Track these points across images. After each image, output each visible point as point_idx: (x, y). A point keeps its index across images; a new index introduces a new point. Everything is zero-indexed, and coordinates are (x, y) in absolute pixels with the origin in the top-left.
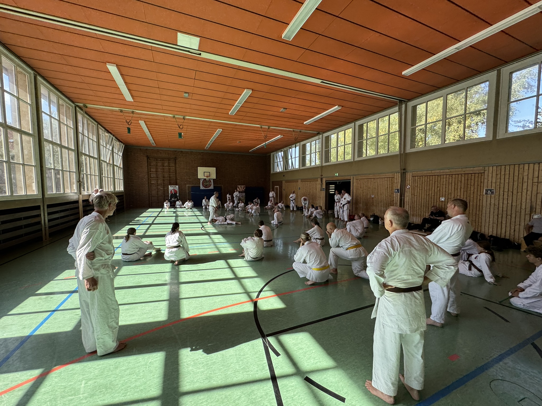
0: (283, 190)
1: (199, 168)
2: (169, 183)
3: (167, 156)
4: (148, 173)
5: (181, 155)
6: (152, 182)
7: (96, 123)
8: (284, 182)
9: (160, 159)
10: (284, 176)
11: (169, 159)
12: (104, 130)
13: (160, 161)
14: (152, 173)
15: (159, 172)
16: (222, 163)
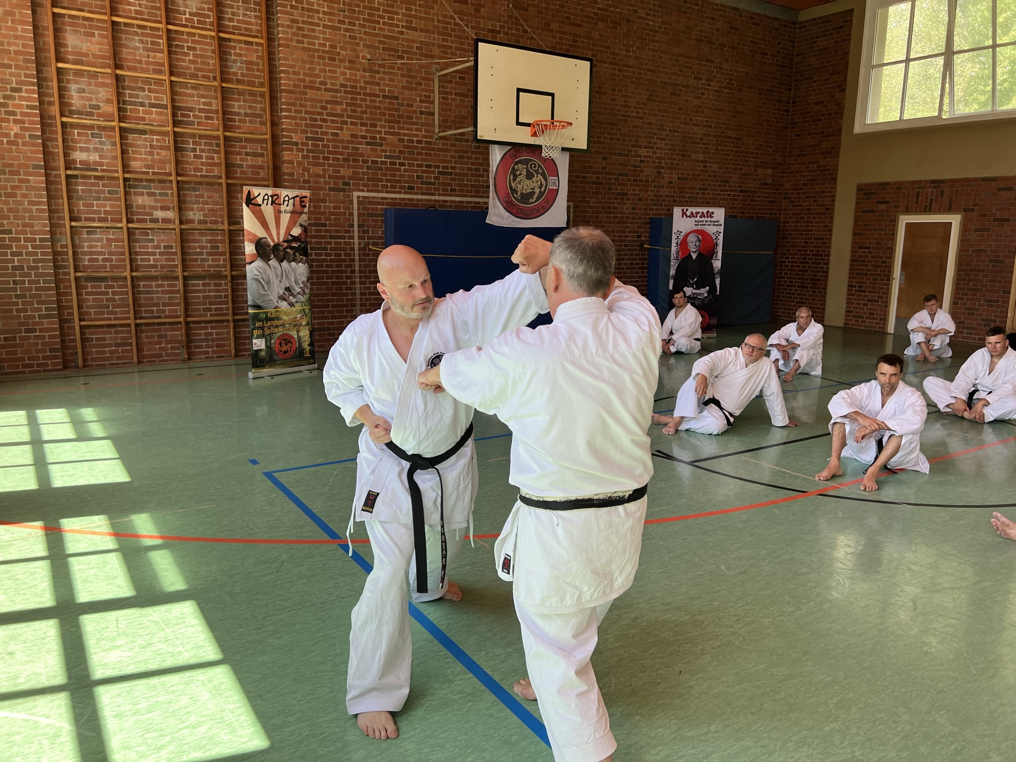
4: (40, 64)
6: (79, 155)
14: (79, 73)
15: (134, 69)
16: (574, 41)
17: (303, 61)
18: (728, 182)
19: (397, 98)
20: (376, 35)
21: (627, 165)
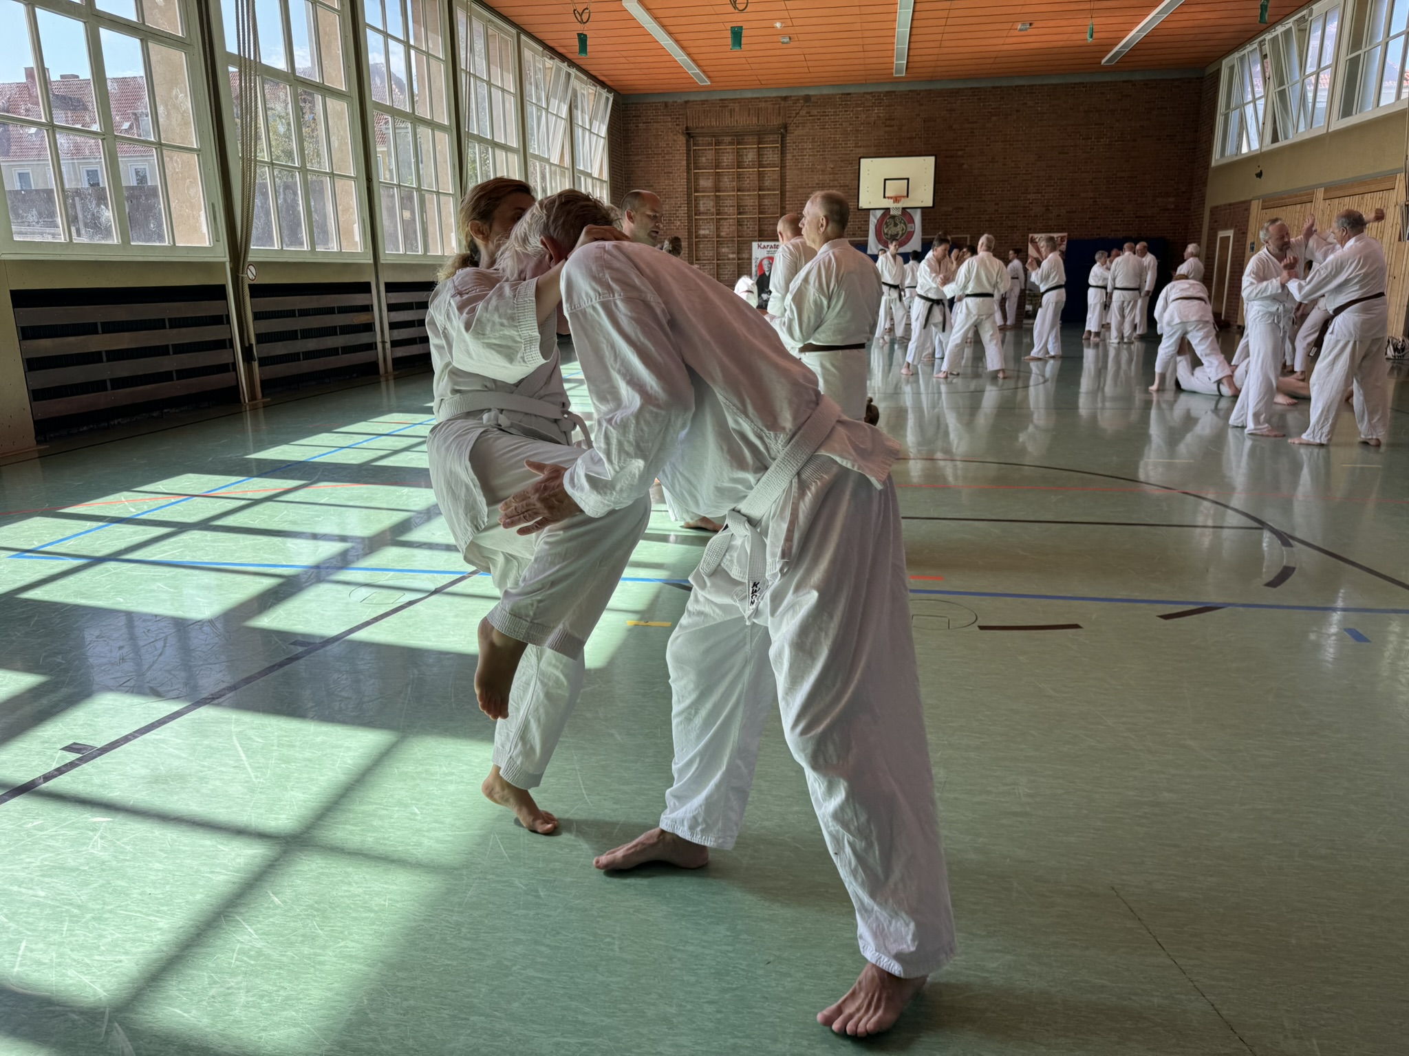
0: (1248, 246)
1: (865, 163)
2: (757, 234)
3: (755, 120)
4: (689, 195)
5: (803, 112)
6: (702, 232)
7: (514, 31)
8: (1255, 207)
9: (729, 139)
10: (1259, 175)
11: (760, 136)
12: (541, 49)
13: (731, 143)
14: (703, 196)
15: (724, 191)
16: (971, 132)
17: (798, 175)
18: (1122, 211)
19: (848, 186)
20: (837, 155)
21: (1016, 207)
